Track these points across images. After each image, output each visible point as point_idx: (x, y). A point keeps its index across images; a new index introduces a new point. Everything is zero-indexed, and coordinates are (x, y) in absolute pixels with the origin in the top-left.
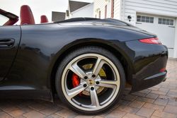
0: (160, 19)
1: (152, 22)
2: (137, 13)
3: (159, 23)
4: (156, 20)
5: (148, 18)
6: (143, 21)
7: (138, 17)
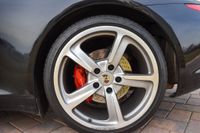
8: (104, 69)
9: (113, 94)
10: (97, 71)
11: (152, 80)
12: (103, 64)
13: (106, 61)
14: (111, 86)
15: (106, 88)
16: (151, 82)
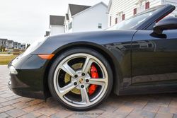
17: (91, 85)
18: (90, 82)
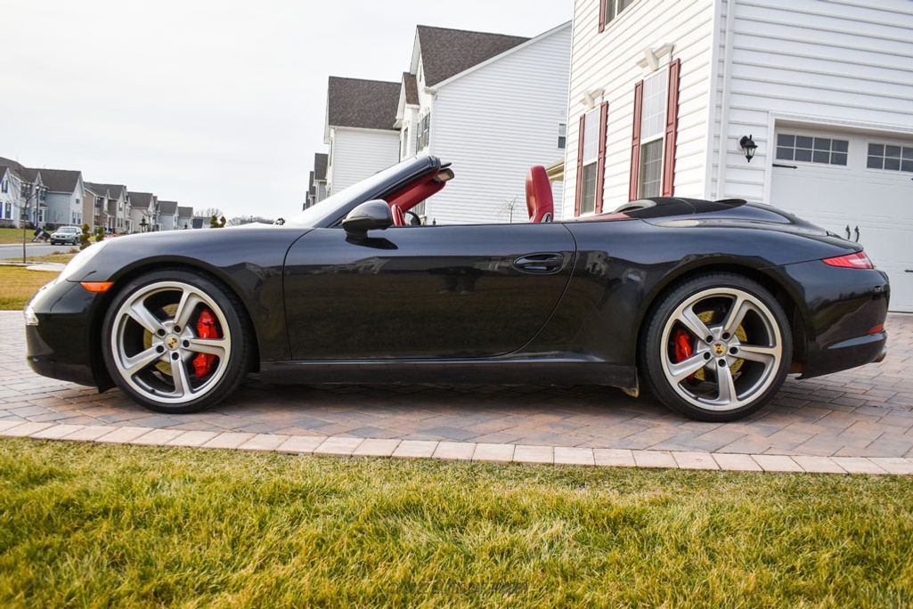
0: (874, 149)
1: (841, 160)
2: (779, 124)
3: (873, 163)
4: (858, 153)
5: (823, 143)
6: (804, 157)
7: (782, 140)
8: (718, 337)
9: (726, 368)
10: (710, 339)
11: (774, 353)
12: (718, 331)
13: (721, 328)
14: (724, 358)
15: (717, 359)
16: (772, 356)
17: (195, 355)
18: (191, 347)
